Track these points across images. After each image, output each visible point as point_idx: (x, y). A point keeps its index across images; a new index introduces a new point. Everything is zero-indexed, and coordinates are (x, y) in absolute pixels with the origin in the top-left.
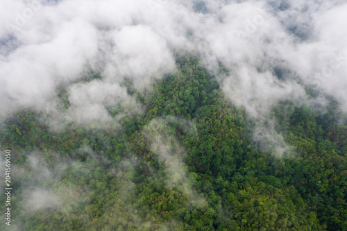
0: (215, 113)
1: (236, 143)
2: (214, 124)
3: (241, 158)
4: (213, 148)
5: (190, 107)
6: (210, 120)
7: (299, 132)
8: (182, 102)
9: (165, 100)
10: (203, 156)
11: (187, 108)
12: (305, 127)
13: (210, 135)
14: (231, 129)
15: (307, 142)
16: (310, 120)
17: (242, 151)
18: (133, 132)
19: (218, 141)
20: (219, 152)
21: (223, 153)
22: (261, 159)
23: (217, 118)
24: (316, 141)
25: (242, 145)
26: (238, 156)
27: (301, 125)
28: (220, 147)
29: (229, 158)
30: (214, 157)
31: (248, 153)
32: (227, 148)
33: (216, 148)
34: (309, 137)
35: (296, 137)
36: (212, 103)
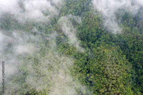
0: (90, 15)
1: (98, 28)
2: (89, 20)
3: (99, 35)
4: (88, 30)
5: (79, 12)
6: (87, 18)
7: (125, 24)
8: (75, 10)
9: (68, 9)
10: (84, 34)
11: (77, 13)
12: (128, 22)
13: (87, 25)
14: (96, 22)
15: (127, 28)
16: (131, 18)
17: (100, 32)
18: (54, 24)
19: (90, 27)
20: (90, 32)
21: (92, 32)
22: (107, 35)
23: (90, 17)
24: (132, 28)
25: (100, 29)
26: (98, 34)
27: (126, 21)
28: (91, 30)
29: (94, 34)
30: (88, 34)
31: (102, 32)
32: (94, 30)
33: (89, 30)
34: (129, 26)
35: (123, 26)
36: (89, 10)
